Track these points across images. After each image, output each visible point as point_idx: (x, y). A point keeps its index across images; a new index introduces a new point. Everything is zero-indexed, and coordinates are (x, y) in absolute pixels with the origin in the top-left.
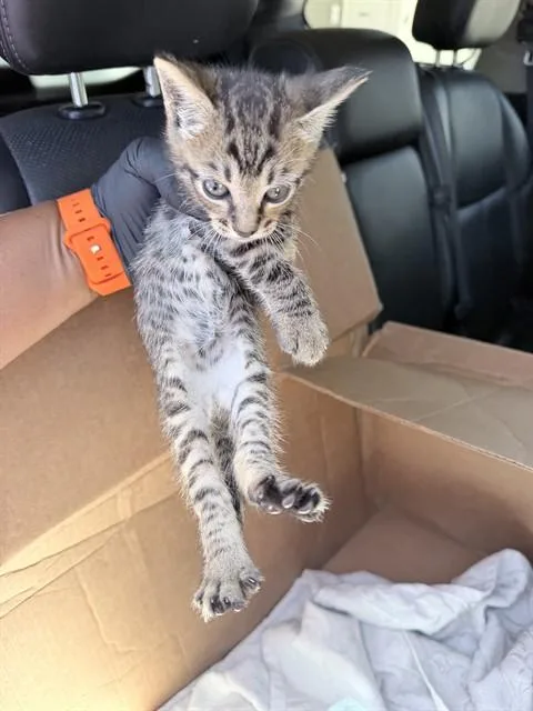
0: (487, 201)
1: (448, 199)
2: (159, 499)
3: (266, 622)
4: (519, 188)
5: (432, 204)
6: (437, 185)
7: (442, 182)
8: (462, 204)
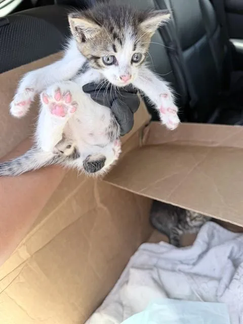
0: (198, 45)
1: (176, 48)
2: (46, 243)
3: (120, 281)
4: (212, 35)
5: (168, 52)
6: (169, 41)
7: (171, 39)
8: (185, 48)
